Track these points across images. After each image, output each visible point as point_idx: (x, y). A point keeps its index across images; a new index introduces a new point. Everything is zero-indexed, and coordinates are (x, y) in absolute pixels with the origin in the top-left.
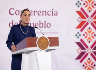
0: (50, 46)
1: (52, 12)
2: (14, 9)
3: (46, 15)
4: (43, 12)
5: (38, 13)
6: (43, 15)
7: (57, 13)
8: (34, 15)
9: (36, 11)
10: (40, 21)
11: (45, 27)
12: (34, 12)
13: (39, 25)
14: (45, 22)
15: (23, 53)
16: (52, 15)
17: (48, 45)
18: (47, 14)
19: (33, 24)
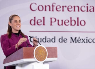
0: (48, 57)
1: (87, 7)
2: (36, 4)
3: (79, 11)
4: (74, 7)
5: (68, 9)
6: (74, 11)
7: (93, 9)
8: (63, 11)
9: (66, 6)
10: (71, 18)
11: (78, 25)
12: (63, 7)
13: (70, 23)
14: (78, 18)
15: (17, 65)
16: (87, 11)
17: (46, 56)
18: (80, 9)
19: (62, 21)
